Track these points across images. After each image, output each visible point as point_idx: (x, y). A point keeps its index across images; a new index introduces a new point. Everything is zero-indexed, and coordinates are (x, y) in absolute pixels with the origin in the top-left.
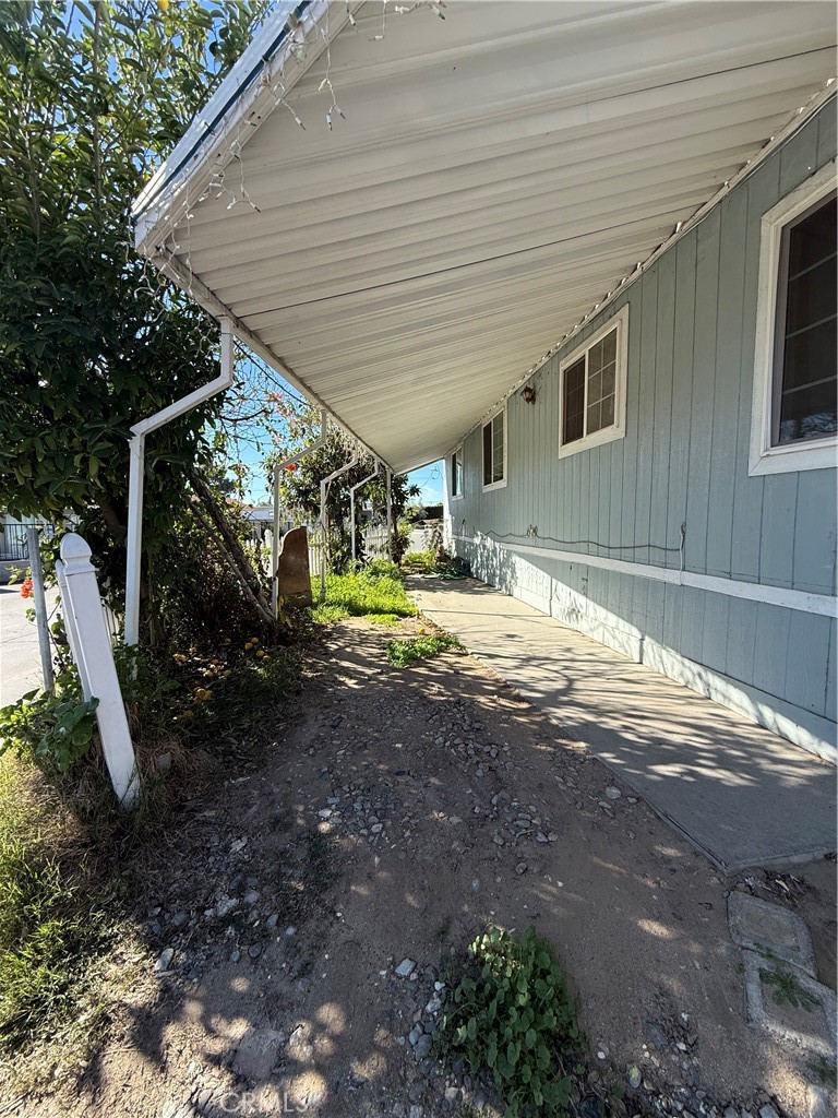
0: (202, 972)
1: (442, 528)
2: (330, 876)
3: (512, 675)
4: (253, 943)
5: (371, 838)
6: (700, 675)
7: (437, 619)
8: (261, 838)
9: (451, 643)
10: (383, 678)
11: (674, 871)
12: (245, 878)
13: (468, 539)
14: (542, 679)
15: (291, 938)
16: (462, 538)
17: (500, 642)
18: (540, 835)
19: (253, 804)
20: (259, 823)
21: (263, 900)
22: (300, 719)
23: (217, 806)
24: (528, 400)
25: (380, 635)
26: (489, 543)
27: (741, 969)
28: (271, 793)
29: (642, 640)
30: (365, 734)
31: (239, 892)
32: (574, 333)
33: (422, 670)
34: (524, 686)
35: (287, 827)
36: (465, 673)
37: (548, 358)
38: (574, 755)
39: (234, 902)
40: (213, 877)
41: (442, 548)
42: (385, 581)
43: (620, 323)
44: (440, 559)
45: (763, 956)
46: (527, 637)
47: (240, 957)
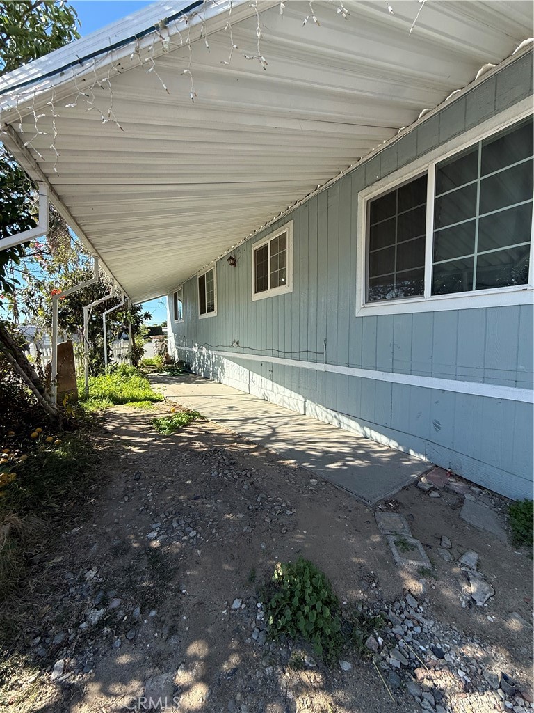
0: (94, 665)
1: (167, 342)
2: (171, 570)
3: (240, 430)
4: (127, 631)
5: (191, 541)
6: (335, 417)
7: (180, 401)
8: (108, 564)
9: (196, 415)
10: (158, 443)
11: (350, 511)
12: (105, 593)
13: (187, 349)
14: (258, 430)
15: (155, 617)
16: (183, 348)
17: (225, 411)
18: (288, 511)
19: (94, 544)
20: (102, 555)
21: (125, 602)
22: (107, 480)
23: (62, 553)
24: (232, 264)
25: (143, 416)
26: (204, 351)
27: (388, 544)
28: (106, 533)
29: (305, 402)
30: (162, 480)
31: (104, 603)
32: (261, 230)
33: (183, 435)
34: (249, 435)
35: (127, 551)
36: (212, 432)
37: (244, 241)
38: (288, 467)
39: (102, 611)
40: (79, 601)
41: (168, 355)
42: (135, 379)
43: (288, 229)
44: (167, 362)
45: (394, 535)
46: (240, 407)
47: (122, 642)
